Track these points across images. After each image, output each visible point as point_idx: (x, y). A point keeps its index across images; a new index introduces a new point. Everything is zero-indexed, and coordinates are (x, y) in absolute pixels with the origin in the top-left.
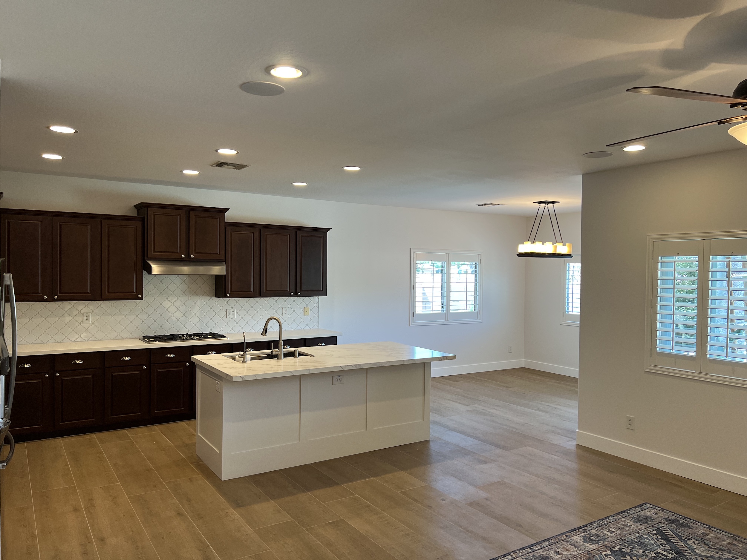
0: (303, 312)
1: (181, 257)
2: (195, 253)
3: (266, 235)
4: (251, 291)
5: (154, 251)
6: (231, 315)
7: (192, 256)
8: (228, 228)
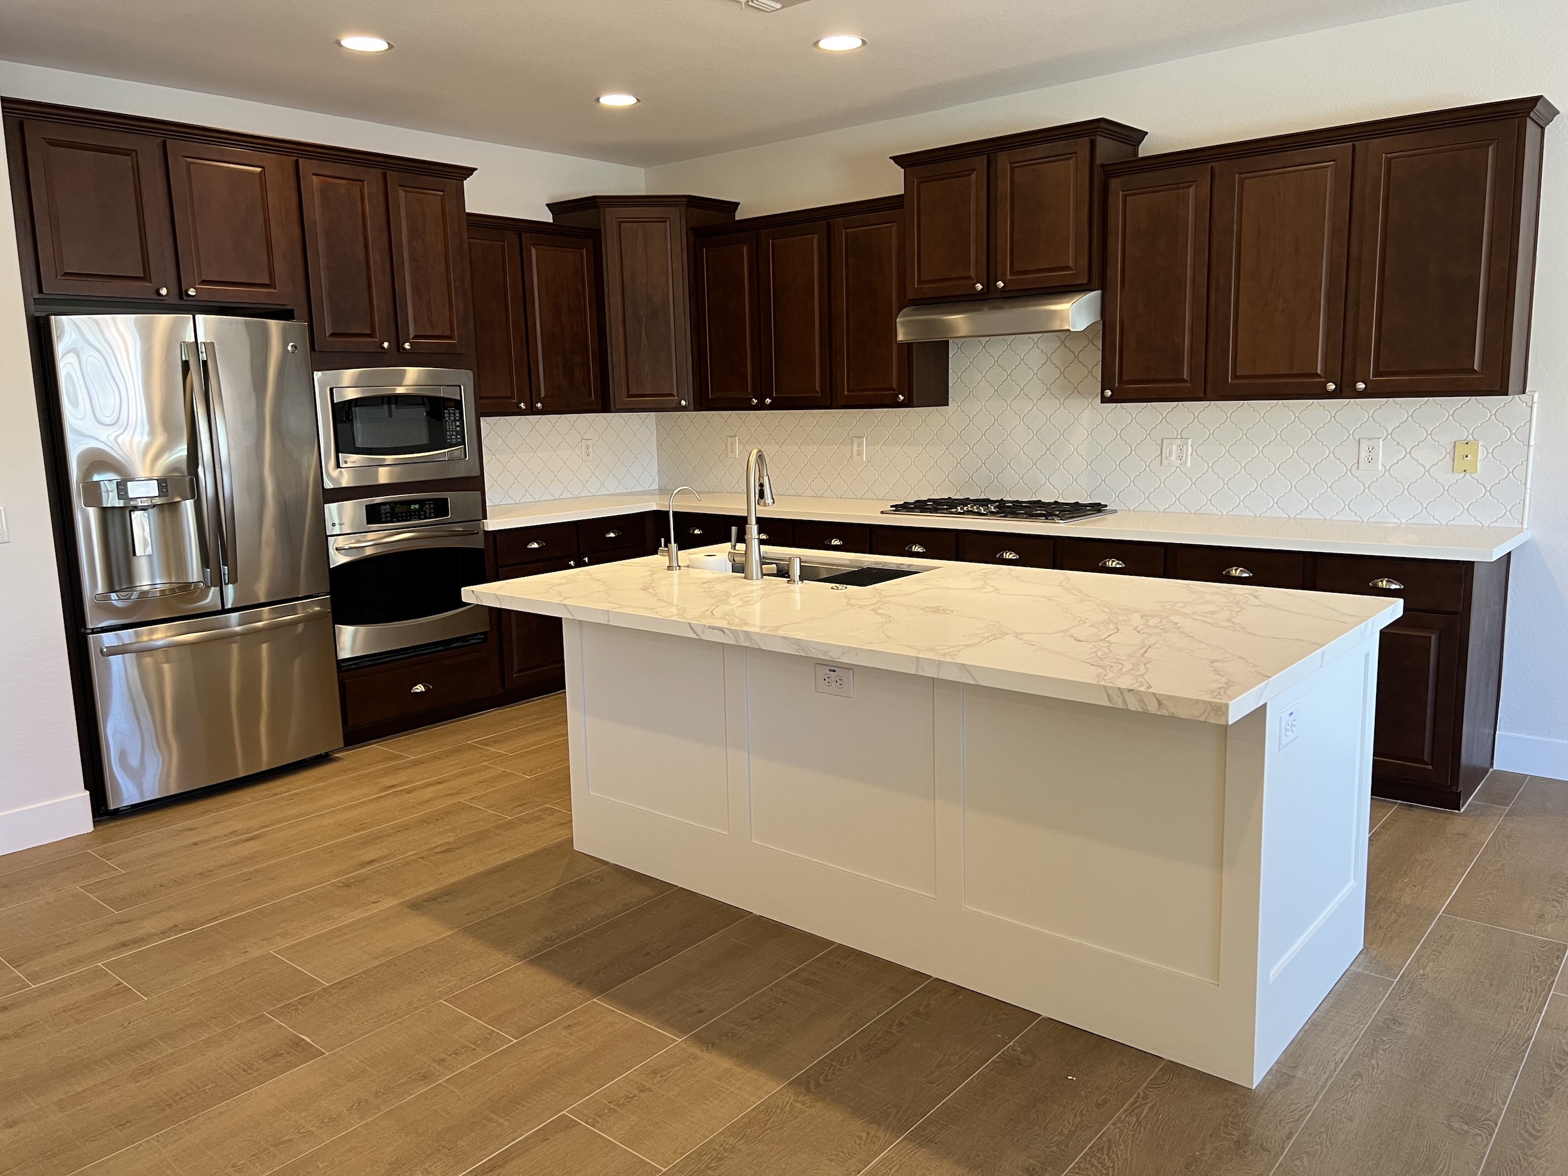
0: (1449, 458)
1: (976, 289)
2: (1010, 275)
3: (1241, 181)
4: (1184, 381)
5: (919, 282)
6: (1173, 458)
7: (1000, 284)
8: (1115, 183)
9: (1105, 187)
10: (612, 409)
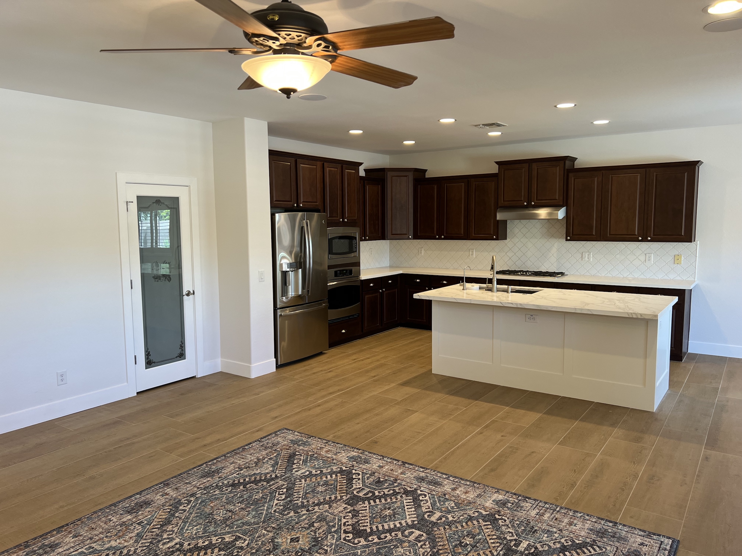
0: (673, 260)
1: (524, 204)
2: (536, 200)
3: (612, 177)
4: (594, 235)
5: (504, 201)
6: (586, 258)
7: (533, 203)
8: (571, 175)
9: (568, 176)
10: (386, 239)
